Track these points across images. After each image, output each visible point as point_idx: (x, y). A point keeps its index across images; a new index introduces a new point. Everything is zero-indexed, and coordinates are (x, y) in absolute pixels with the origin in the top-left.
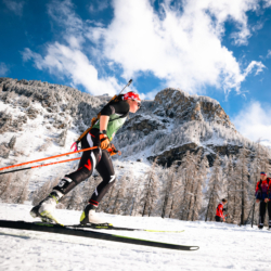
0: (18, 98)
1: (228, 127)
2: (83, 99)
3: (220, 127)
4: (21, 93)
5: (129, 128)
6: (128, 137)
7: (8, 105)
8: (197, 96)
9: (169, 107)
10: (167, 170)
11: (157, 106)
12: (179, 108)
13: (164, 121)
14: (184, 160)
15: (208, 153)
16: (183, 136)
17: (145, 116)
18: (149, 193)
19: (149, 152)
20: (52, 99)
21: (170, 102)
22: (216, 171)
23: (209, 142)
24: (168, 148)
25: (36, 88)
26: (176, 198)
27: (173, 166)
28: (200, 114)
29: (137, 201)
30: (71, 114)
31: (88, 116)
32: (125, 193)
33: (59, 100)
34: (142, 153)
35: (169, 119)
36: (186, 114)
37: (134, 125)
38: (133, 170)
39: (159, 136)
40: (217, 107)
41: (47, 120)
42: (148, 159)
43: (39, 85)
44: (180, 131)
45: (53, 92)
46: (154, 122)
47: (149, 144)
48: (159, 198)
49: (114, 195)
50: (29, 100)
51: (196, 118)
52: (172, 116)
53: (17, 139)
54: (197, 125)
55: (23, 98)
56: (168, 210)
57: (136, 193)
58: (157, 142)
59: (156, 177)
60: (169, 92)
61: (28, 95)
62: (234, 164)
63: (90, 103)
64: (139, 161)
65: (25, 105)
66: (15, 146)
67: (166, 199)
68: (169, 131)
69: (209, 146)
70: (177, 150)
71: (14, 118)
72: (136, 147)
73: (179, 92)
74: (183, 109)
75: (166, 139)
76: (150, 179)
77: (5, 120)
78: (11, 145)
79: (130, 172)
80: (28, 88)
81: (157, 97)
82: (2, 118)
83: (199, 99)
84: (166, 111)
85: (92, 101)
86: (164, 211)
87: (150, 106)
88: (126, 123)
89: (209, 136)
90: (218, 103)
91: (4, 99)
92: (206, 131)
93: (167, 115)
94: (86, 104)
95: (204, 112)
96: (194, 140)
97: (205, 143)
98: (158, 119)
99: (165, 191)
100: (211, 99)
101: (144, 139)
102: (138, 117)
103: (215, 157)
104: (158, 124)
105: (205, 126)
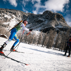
0: (9, 14)
1: (64, 22)
2: (24, 14)
3: (62, 23)
4: (10, 12)
5: (35, 22)
6: (35, 24)
7: (7, 15)
8: (56, 13)
9: (47, 16)
10: (45, 33)
11: (43, 16)
12: (50, 16)
13: (45, 20)
14: (50, 31)
15: (57, 30)
16: (50, 24)
17: (40, 19)
18: (40, 39)
19: (40, 28)
20: (17, 14)
22: (59, 35)
23: (58, 27)
24: (45, 28)
25: (13, 11)
26: (47, 41)
27: (47, 33)
28: (56, 18)
29: (37, 40)
30: (21, 18)
32: (34, 38)
33: (18, 14)
34: (38, 28)
35: (46, 20)
36: (52, 18)
37: (37, 21)
38: (36, 33)
39: (43, 24)
40: (62, 16)
41: (16, 19)
42: (40, 30)
43: (14, 10)
44: (49, 23)
45: (17, 12)
46: (42, 20)
47: (40, 26)
48: (42, 40)
49: (31, 38)
50: (12, 14)
51: (54, 19)
52: (47, 19)
53: (10, 24)
54: (54, 22)
55: (11, 14)
58: (43, 26)
59: (42, 35)
60: (47, 12)
61: (12, 13)
62: (65, 34)
63: (26, 15)
64: (37, 30)
65: (11, 15)
66: (10, 25)
67: (44, 41)
68: (46, 23)
69: (57, 28)
70: (48, 28)
71: (9, 19)
72: (37, 27)
73: (50, 12)
74: (51, 17)
75: (45, 25)
76: (40, 35)
77: (7, 19)
78: (9, 25)
79: (35, 33)
80: (12, 11)
81: (43, 13)
82: (6, 19)
83: (56, 14)
84: (46, 17)
85: (26, 14)
86: (43, 44)
87: (41, 16)
88: (35, 20)
89: (58, 25)
90: (62, 15)
91: (7, 14)
92: (57, 24)
93: (46, 18)
94: (25, 15)
95: (57, 18)
96: (53, 26)
97: (56, 27)
98: (43, 20)
99: (44, 39)
100: (60, 14)
101: (39, 25)
102: (38, 19)
103: (59, 31)
104: (43, 21)
105: (57, 22)
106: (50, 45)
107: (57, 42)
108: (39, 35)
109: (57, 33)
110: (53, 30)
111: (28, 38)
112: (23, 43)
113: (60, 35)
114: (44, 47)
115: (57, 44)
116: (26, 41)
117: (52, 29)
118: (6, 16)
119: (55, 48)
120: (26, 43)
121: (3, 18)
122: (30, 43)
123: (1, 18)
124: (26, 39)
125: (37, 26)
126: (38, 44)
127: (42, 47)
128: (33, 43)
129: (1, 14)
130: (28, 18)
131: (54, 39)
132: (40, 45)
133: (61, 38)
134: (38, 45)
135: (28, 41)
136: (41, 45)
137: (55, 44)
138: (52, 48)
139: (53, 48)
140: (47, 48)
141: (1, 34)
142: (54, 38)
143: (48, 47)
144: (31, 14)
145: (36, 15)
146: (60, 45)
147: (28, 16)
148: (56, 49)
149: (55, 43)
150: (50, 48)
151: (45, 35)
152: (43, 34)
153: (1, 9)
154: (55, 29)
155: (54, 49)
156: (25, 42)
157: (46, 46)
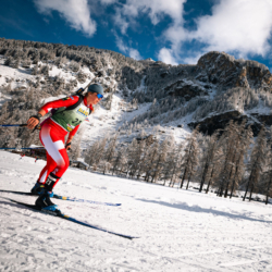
0: (69, 63)
2: (127, 64)
3: (268, 95)
4: (71, 58)
5: (171, 94)
6: (170, 103)
8: (244, 60)
9: (213, 71)
10: (208, 137)
11: (200, 71)
12: (223, 73)
13: (206, 87)
14: (227, 129)
15: (252, 122)
16: (226, 103)
17: (187, 82)
18: (190, 158)
19: (189, 118)
20: (98, 65)
21: (213, 67)
22: (261, 142)
23: (254, 111)
24: (210, 115)
25: (84, 53)
26: (217, 166)
27: (215, 134)
28: (245, 80)
29: (178, 166)
30: (116, 79)
31: (132, 81)
32: (166, 157)
33: (105, 65)
34: (183, 119)
35: (212, 85)
36: (230, 80)
37: (176, 90)
38: (174, 136)
39: (200, 103)
40: (265, 72)
42: (189, 125)
43: (87, 50)
44: (223, 98)
45: (99, 57)
46: (196, 88)
47: (190, 110)
48: (199, 165)
49: (156, 158)
50: (78, 65)
51: (241, 84)
52: (215, 81)
54: (242, 92)
55: (74, 63)
56: (208, 178)
57: (177, 159)
58: (199, 108)
59: (196, 144)
60: (213, 55)
61: (78, 60)
63: (133, 67)
64: (180, 126)
65: (75, 69)
67: (207, 167)
68: (212, 98)
69: (253, 114)
70: (219, 117)
71: (66, 82)
72: (177, 113)
73: (224, 56)
74: (227, 75)
75: (208, 106)
76: (192, 146)
77: (59, 83)
79: (171, 138)
80: (78, 53)
81: (200, 62)
82: (56, 82)
83: (245, 64)
84: (210, 77)
85: (135, 65)
86: (204, 178)
87: (193, 70)
88: (168, 89)
89: (254, 104)
90: (267, 68)
91: (58, 64)
92: (252, 99)
93: (210, 81)
94: (129, 68)
95: (250, 78)
96: (237, 107)
97: (249, 111)
98: (200, 85)
99: (206, 159)
100: (258, 65)
101: (186, 105)
102: (179, 83)
103: (261, 128)
104: (201, 91)
105: (250, 93)
106: (231, 181)
107: (254, 167)
108: (186, 144)
109: (255, 135)
110: (239, 124)
111: (142, 156)
112: (125, 177)
113: (265, 140)
114: (207, 191)
115: (257, 175)
116: (135, 168)
117: (235, 120)
118: (54, 72)
119: (252, 192)
120: (138, 179)
121: (43, 79)
122: (154, 176)
123: (35, 82)
124: (138, 160)
125: (179, 109)
126: (183, 178)
127: (200, 190)
128: (166, 178)
129: (35, 63)
130: (142, 81)
131: (244, 158)
132: (191, 184)
133: (269, 153)
134: (185, 184)
135: (143, 168)
136: (197, 185)
137: (251, 177)
138: (237, 193)
139: (243, 193)
140: (220, 194)
141: (33, 146)
142: (242, 152)
143: (222, 189)
144: (154, 64)
145: (174, 69)
146: (268, 181)
147: (144, 70)
148: (254, 196)
149: (247, 174)
150: (229, 193)
151: (209, 144)
152: (200, 141)
153: (36, 46)
154: (245, 120)
155: (248, 196)
156: (131, 174)
157: (214, 186)
